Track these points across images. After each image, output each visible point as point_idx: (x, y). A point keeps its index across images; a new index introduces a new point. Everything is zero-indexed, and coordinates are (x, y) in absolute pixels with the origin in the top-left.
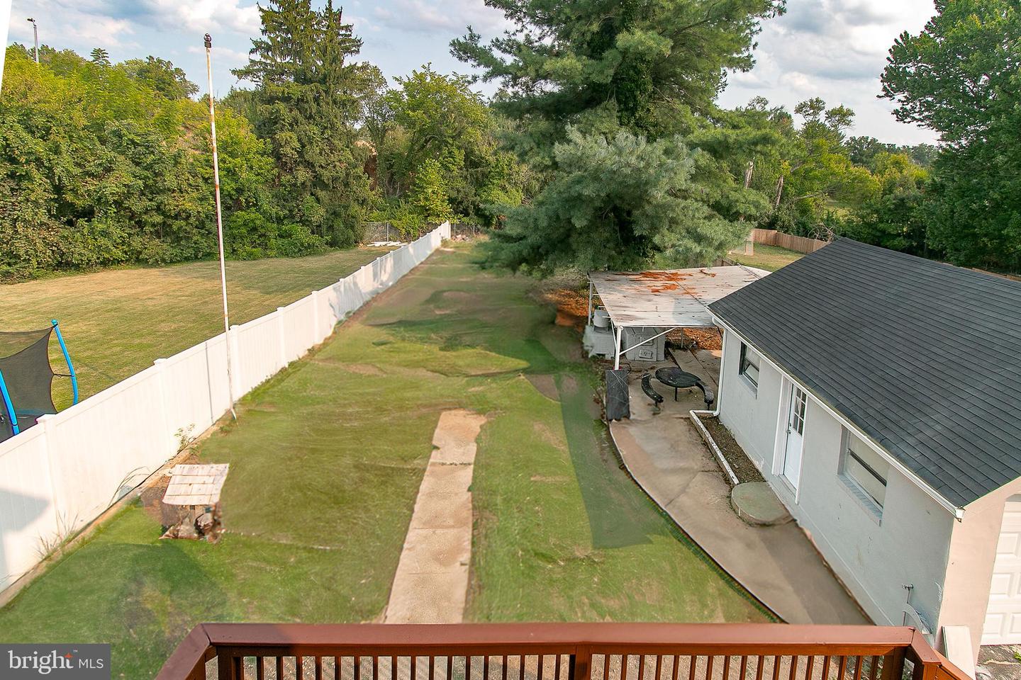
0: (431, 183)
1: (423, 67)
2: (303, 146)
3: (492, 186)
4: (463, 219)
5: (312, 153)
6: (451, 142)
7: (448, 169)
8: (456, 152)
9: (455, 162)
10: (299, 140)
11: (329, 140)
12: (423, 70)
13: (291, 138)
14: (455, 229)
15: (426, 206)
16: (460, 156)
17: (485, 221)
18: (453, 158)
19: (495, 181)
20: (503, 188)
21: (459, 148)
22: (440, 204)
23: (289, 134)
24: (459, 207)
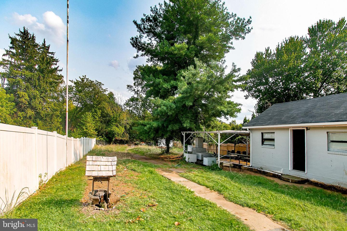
0: (89, 122)
1: (83, 76)
2: (31, 99)
3: (112, 125)
4: (101, 138)
5: (36, 103)
6: (95, 106)
7: (95, 118)
8: (98, 111)
9: (97, 114)
10: (29, 97)
11: (43, 99)
12: (83, 77)
13: (25, 95)
14: (98, 142)
15: (86, 132)
16: (99, 112)
17: (109, 140)
18: (97, 113)
19: (114, 123)
20: (117, 126)
21: (99, 109)
22: (92, 131)
23: (24, 93)
24: (99, 133)
